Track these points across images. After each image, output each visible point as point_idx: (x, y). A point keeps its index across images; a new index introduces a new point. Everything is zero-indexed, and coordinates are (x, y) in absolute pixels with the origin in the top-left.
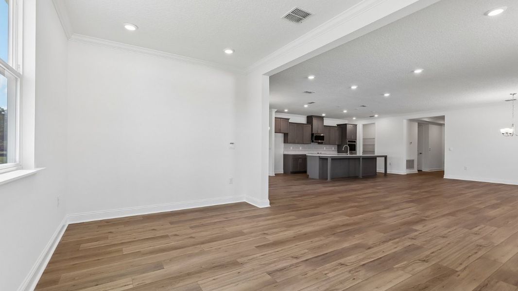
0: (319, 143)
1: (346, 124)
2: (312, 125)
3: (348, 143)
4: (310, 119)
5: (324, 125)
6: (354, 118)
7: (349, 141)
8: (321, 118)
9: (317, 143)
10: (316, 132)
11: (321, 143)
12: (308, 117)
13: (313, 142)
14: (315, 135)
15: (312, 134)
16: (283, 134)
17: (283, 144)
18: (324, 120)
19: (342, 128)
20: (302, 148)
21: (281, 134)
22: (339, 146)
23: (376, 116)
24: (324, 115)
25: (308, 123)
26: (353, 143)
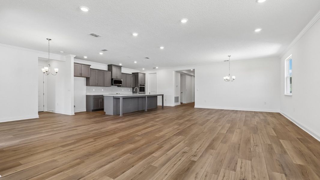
0: (118, 86)
1: (138, 73)
2: (112, 72)
3: (139, 86)
4: (110, 67)
5: (122, 72)
6: (143, 69)
7: (140, 85)
8: (120, 67)
9: (117, 86)
10: (116, 78)
11: (120, 86)
12: (109, 66)
13: (112, 85)
14: (114, 80)
15: (112, 79)
16: (85, 78)
17: (85, 87)
18: (122, 69)
19: (136, 75)
20: (104, 90)
21: (83, 78)
22: (133, 88)
23: (157, 68)
24: (120, 65)
25: (108, 70)
26: (143, 86)
